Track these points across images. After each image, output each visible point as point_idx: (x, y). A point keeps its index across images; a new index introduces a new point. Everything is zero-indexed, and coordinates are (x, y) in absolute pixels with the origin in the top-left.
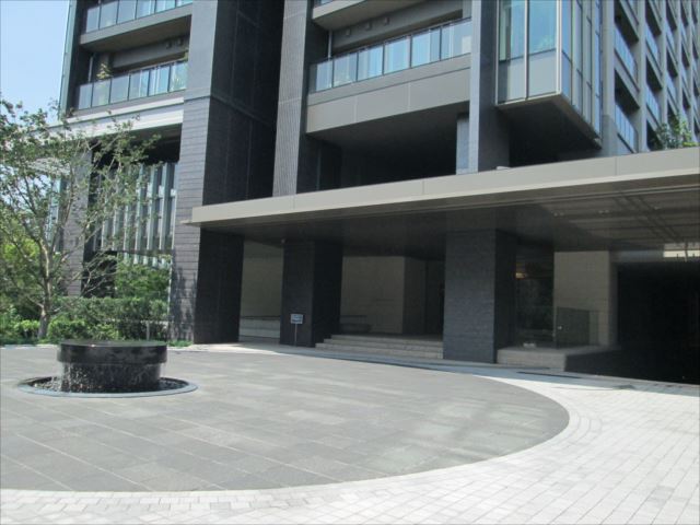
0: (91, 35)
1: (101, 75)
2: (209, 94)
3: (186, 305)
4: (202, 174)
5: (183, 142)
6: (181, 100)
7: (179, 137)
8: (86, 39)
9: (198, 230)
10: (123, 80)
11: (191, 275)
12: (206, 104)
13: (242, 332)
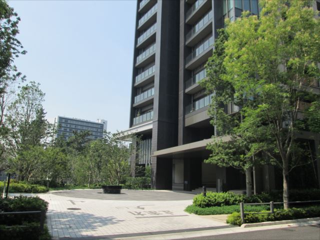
0: (136, 104)
1: (138, 115)
2: (157, 120)
3: (154, 179)
4: (157, 142)
5: (153, 133)
6: (152, 122)
7: (152, 132)
8: (135, 105)
9: (156, 158)
10: (145, 115)
11: (155, 171)
12: (157, 123)
13: (173, 187)
